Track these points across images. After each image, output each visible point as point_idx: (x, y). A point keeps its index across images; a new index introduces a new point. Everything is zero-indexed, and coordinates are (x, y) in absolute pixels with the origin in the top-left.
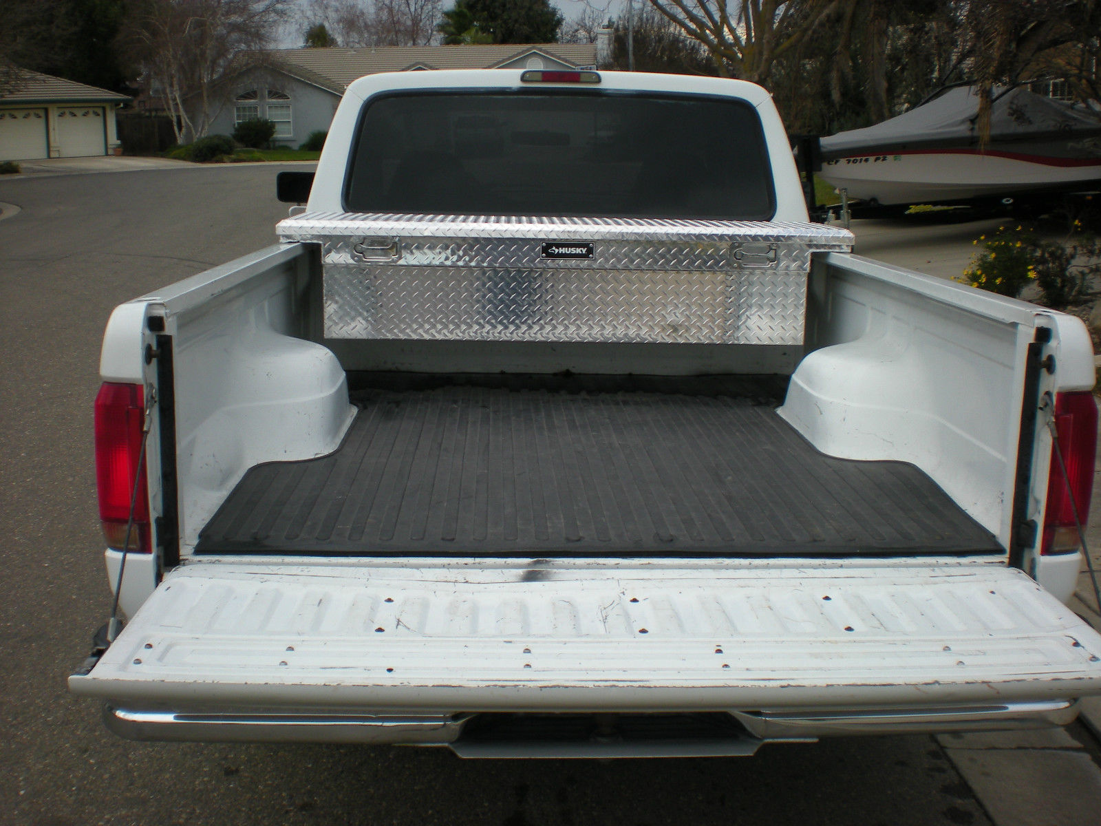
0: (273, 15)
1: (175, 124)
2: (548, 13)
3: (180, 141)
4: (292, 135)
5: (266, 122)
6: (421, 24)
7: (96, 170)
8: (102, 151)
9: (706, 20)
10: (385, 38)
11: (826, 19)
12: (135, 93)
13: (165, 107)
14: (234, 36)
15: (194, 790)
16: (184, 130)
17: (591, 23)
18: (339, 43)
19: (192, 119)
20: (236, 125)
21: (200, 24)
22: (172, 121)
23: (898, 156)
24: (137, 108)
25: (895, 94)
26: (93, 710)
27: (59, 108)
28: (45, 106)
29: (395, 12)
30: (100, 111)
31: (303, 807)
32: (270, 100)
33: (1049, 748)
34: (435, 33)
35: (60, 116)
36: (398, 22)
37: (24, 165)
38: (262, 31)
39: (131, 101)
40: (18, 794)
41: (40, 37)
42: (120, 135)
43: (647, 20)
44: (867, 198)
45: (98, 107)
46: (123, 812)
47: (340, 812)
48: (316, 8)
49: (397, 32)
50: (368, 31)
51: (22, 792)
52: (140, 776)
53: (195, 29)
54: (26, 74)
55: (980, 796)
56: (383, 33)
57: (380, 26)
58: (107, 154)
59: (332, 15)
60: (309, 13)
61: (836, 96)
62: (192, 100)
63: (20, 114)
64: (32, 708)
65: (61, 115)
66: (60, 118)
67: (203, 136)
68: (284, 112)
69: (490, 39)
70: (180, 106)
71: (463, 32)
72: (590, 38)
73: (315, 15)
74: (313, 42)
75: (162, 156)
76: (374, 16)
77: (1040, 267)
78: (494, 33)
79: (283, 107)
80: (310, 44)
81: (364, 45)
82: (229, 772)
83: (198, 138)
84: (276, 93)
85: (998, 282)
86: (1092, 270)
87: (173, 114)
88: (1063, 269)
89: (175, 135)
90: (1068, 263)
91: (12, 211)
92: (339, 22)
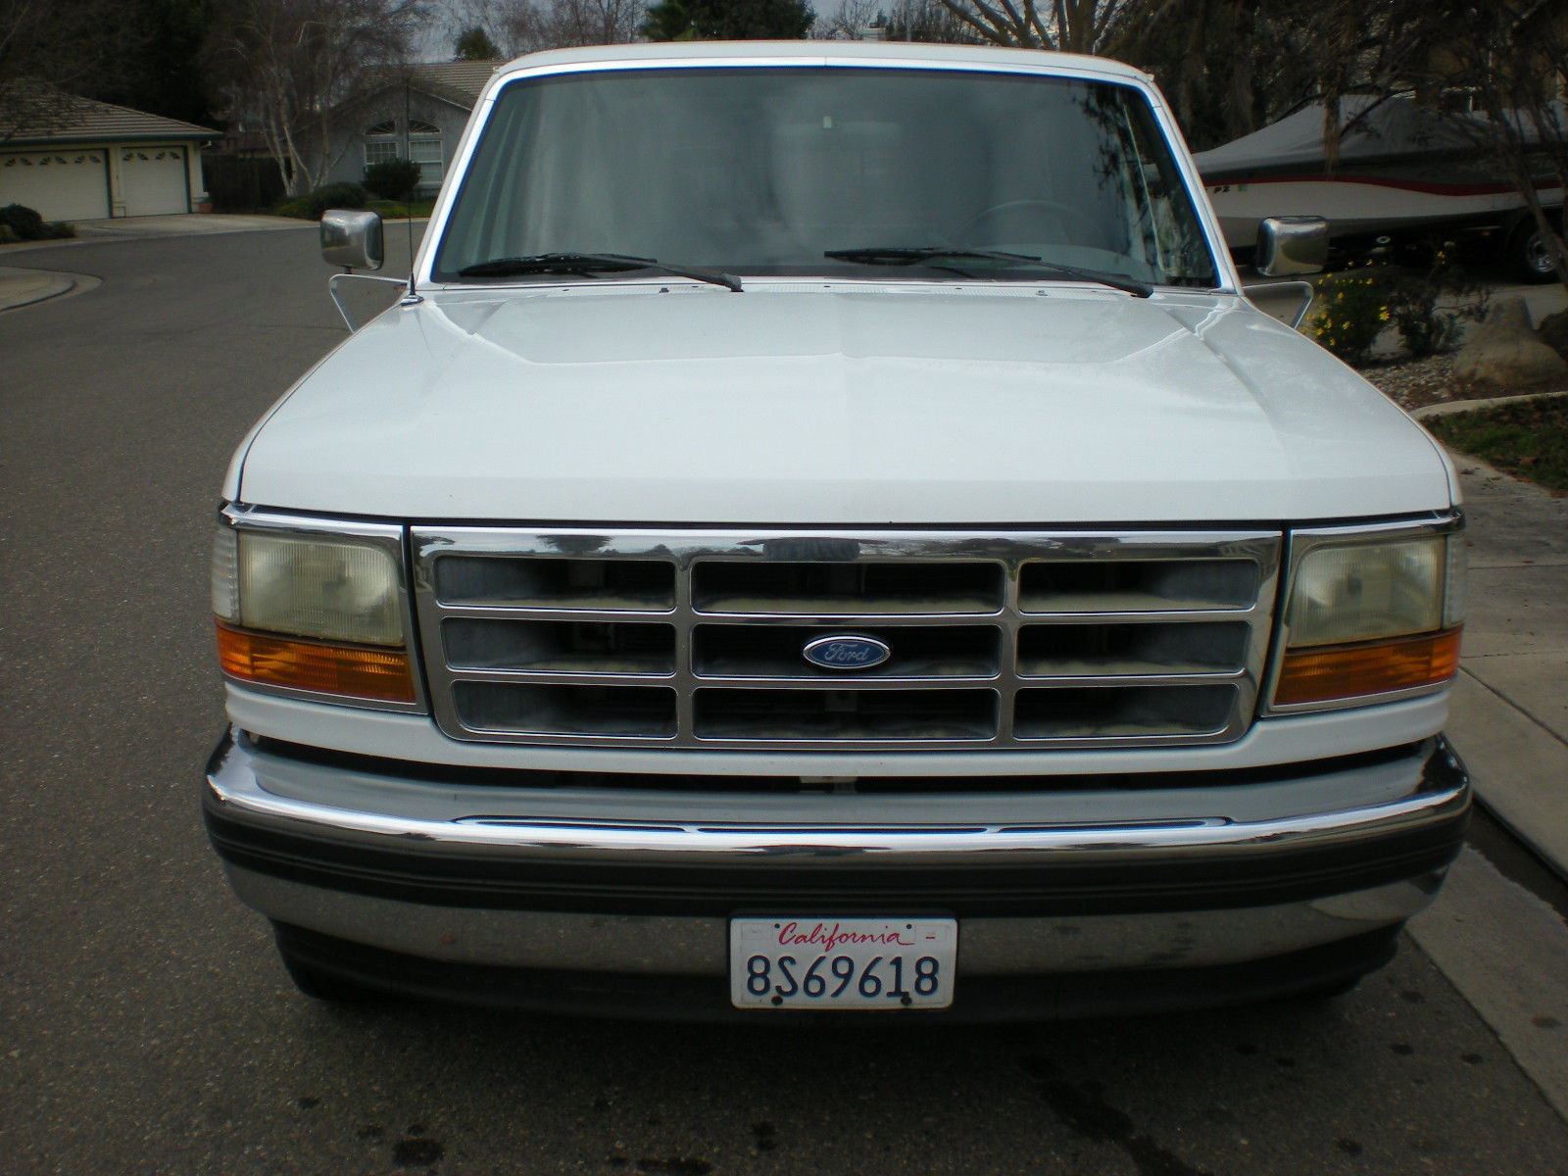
0: (411, 16)
1: (283, 168)
2: (793, 7)
3: (290, 192)
5: (408, 163)
6: (617, 26)
7: (176, 232)
8: (184, 208)
9: (1007, 18)
11: (1169, 11)
13: (269, 145)
14: (359, 48)
16: (295, 176)
17: (853, 20)
18: (504, 53)
19: (307, 160)
20: (367, 170)
21: (315, 31)
22: (278, 166)
23: (1242, 186)
24: (227, 149)
25: (1267, 111)
27: (122, 148)
28: (105, 146)
29: (580, 9)
30: (180, 153)
32: (414, 134)
34: (636, 37)
35: (125, 159)
36: (586, 21)
37: (82, 227)
38: (400, 39)
39: (220, 138)
42: (208, 185)
43: (931, 15)
45: (176, 147)
48: (472, 6)
50: (545, 37)
53: (310, 38)
54: (83, 103)
56: (564, 38)
57: (561, 27)
58: (190, 212)
59: (495, 15)
60: (462, 13)
62: (306, 134)
63: (70, 158)
65: (127, 158)
66: (126, 163)
67: (322, 184)
68: (432, 149)
70: (290, 144)
73: (470, 15)
74: (468, 53)
75: (267, 213)
76: (552, 16)
78: (719, 35)
79: (431, 143)
80: (463, 56)
83: (316, 188)
84: (424, 124)
85: (1345, 326)
86: (1462, 313)
87: (281, 156)
88: (1427, 312)
89: (283, 183)
90: (1433, 304)
91: (89, 284)
92: (502, 24)
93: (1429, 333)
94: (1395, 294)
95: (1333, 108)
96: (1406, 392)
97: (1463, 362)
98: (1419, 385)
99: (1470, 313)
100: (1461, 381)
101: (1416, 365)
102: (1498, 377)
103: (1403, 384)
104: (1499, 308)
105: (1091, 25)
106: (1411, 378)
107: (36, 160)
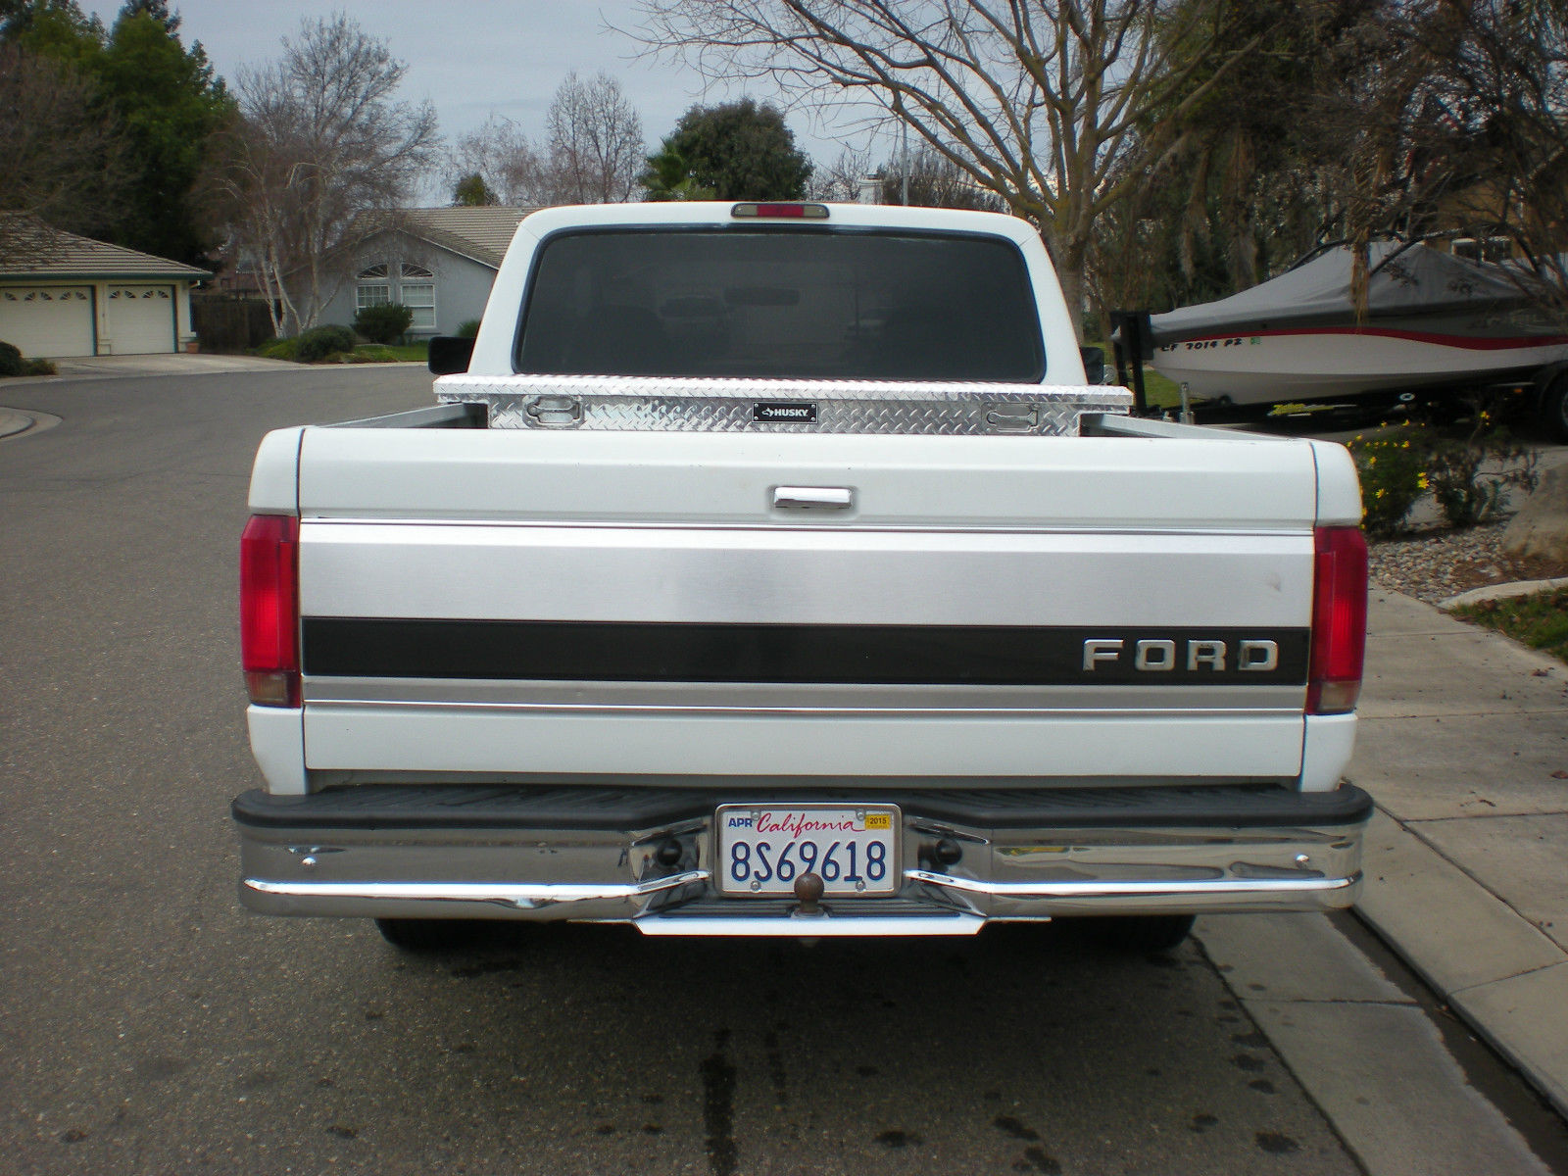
0: (409, 161)
1: (272, 309)
2: (792, 158)
3: (279, 333)
4: (435, 326)
5: (400, 308)
6: (616, 174)
7: (161, 372)
8: (172, 348)
9: (1003, 163)
10: (566, 193)
11: (1171, 160)
12: (217, 267)
13: (260, 286)
14: (356, 189)
15: (329, 1033)
16: (285, 318)
17: (851, 173)
18: (502, 200)
19: (297, 302)
20: (358, 313)
21: (310, 173)
22: (268, 307)
23: (1256, 338)
24: (218, 287)
25: (1270, 264)
26: (204, 957)
27: (110, 286)
28: (92, 283)
29: (579, 157)
30: (168, 291)
31: (461, 1049)
32: (406, 278)
33: (1371, 1002)
34: (634, 186)
35: (112, 297)
36: (584, 171)
37: (63, 364)
38: (395, 183)
39: (209, 277)
40: (116, 1037)
41: (85, 187)
42: (196, 324)
43: (928, 165)
44: (1217, 396)
45: (167, 286)
46: (246, 1054)
47: (505, 1054)
48: (470, 152)
49: (582, 185)
50: (542, 184)
51: (122, 1036)
52: (264, 1020)
53: (301, 180)
54: (66, 237)
55: (1278, 1045)
56: (562, 186)
57: (559, 176)
58: (177, 351)
59: (493, 162)
60: (459, 159)
61: (1187, 266)
62: (296, 276)
63: (56, 294)
64: (128, 956)
65: (114, 296)
66: (113, 300)
67: (311, 326)
68: (425, 294)
69: (712, 196)
70: (280, 284)
71: (674, 186)
72: (851, 194)
73: (468, 161)
74: (465, 199)
75: (254, 354)
76: (550, 163)
77: (1437, 476)
78: (717, 186)
79: (423, 287)
80: (460, 201)
81: (536, 203)
82: (370, 1017)
83: (304, 330)
84: (416, 268)
85: (1379, 494)
86: (1507, 479)
87: (271, 297)
88: (1469, 478)
89: (272, 323)
90: (1474, 469)
91: (49, 422)
92: (501, 171)
93: (1470, 501)
94: (1433, 458)
95: (1362, 250)
96: (1450, 569)
97: (1513, 536)
98: (1464, 562)
99: (1515, 479)
100: (1511, 557)
101: (1458, 538)
102: (1553, 553)
103: (1446, 561)
104: (1551, 475)
105: (1091, 173)
106: (1454, 553)
107: (21, 295)
